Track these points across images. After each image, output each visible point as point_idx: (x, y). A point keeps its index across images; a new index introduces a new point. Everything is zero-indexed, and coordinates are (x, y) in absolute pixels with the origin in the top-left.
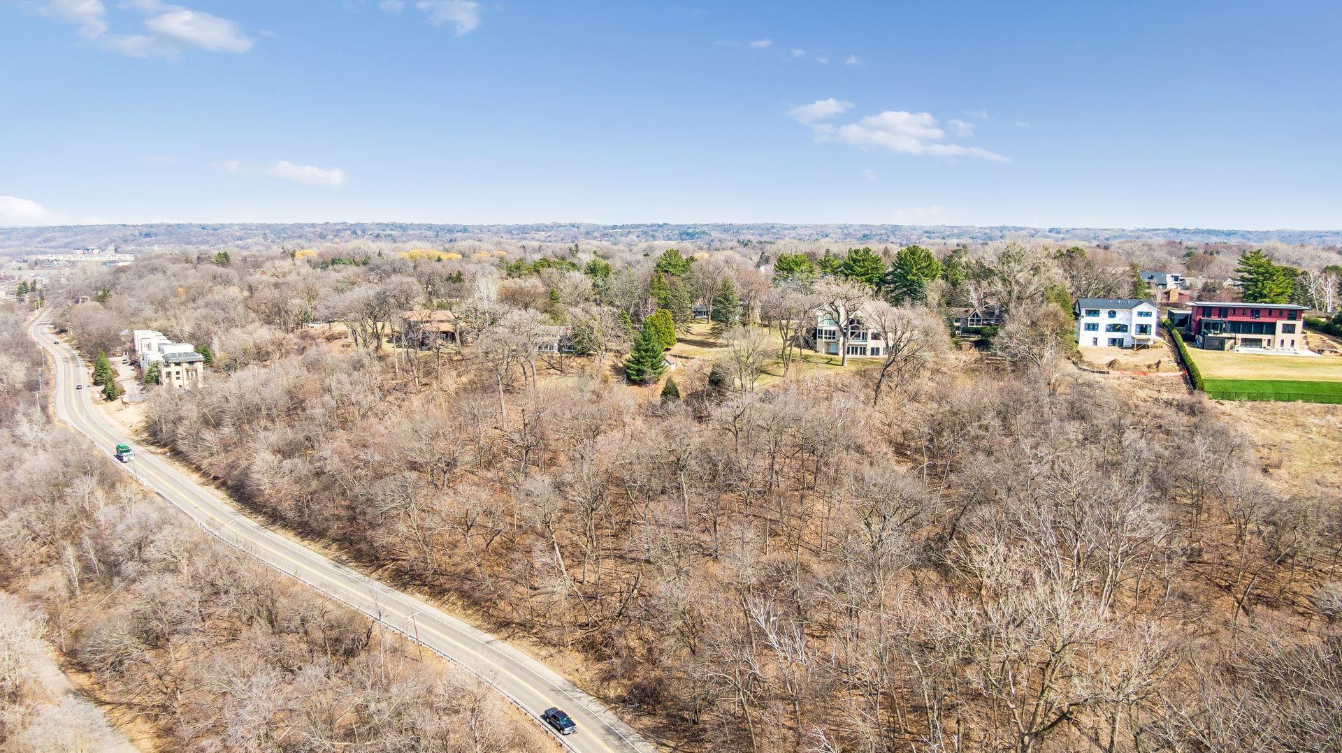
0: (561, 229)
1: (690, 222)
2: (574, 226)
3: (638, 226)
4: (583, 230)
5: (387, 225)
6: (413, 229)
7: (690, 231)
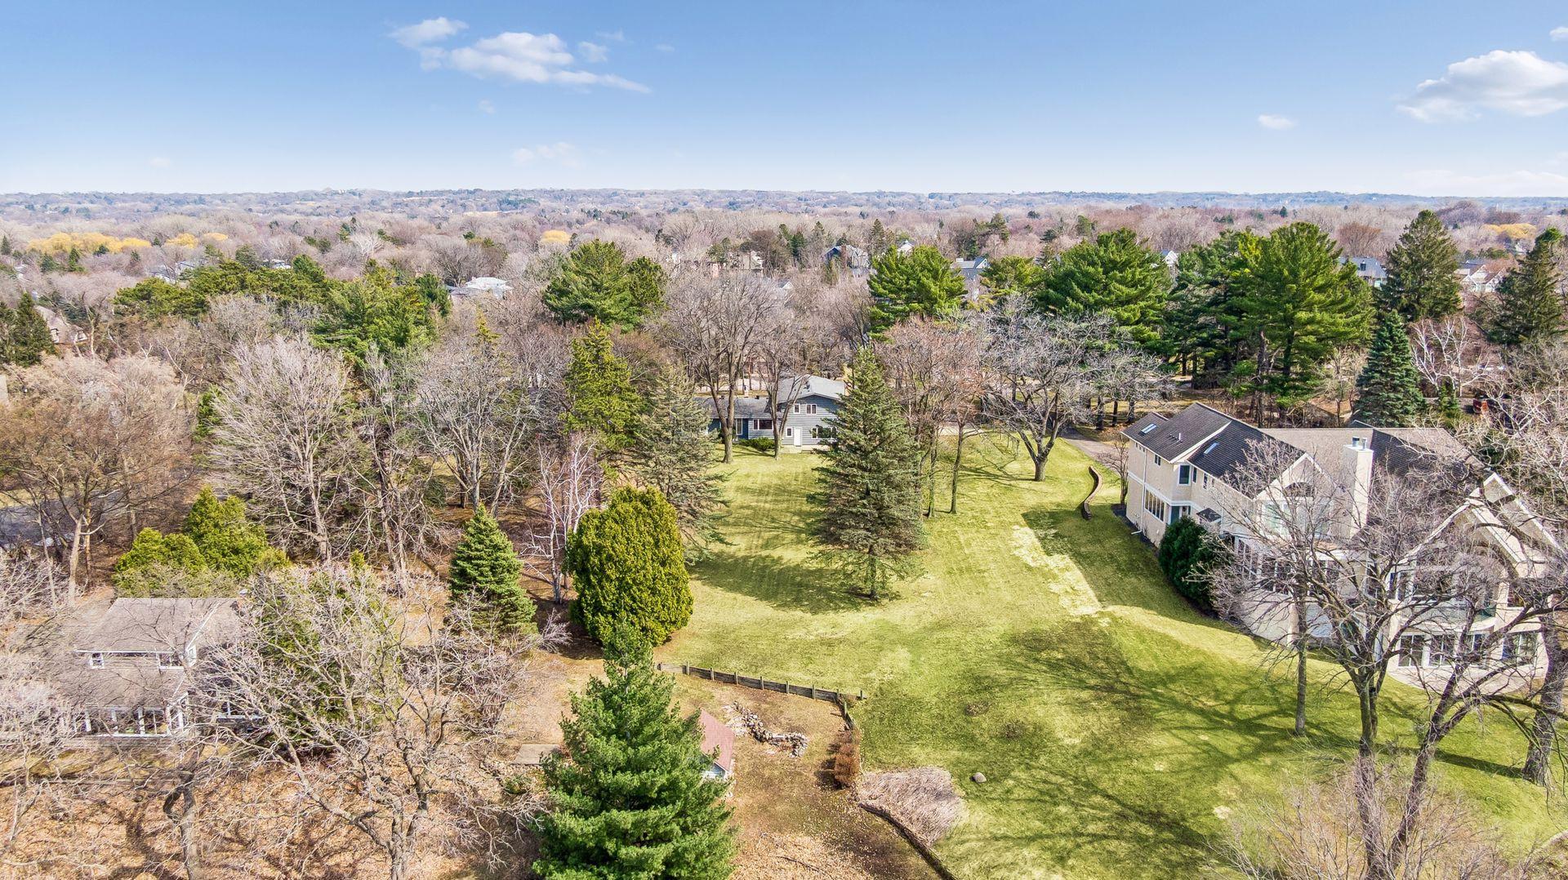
0: (336, 197)
1: (510, 187)
2: (354, 194)
3: (441, 193)
4: (366, 199)
5: (86, 196)
6: (124, 201)
7: (512, 198)
